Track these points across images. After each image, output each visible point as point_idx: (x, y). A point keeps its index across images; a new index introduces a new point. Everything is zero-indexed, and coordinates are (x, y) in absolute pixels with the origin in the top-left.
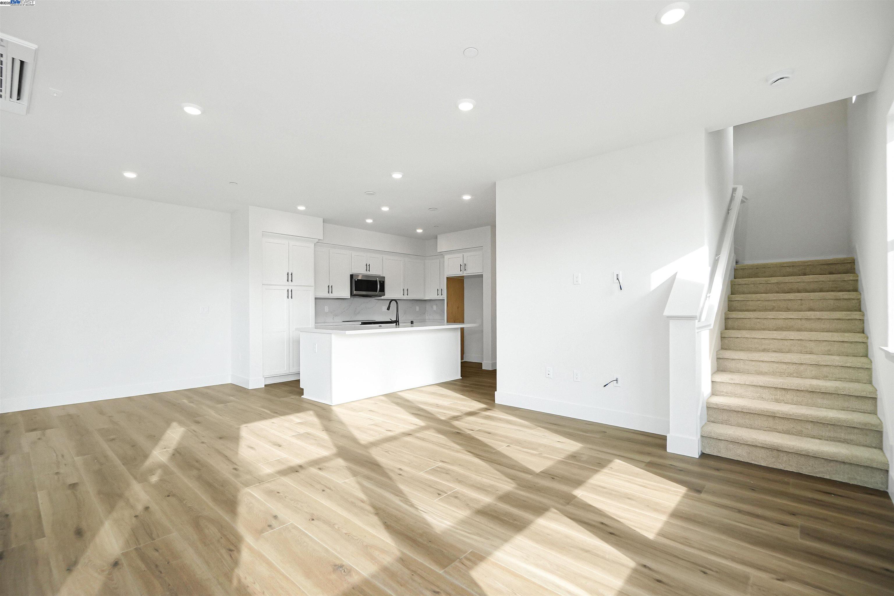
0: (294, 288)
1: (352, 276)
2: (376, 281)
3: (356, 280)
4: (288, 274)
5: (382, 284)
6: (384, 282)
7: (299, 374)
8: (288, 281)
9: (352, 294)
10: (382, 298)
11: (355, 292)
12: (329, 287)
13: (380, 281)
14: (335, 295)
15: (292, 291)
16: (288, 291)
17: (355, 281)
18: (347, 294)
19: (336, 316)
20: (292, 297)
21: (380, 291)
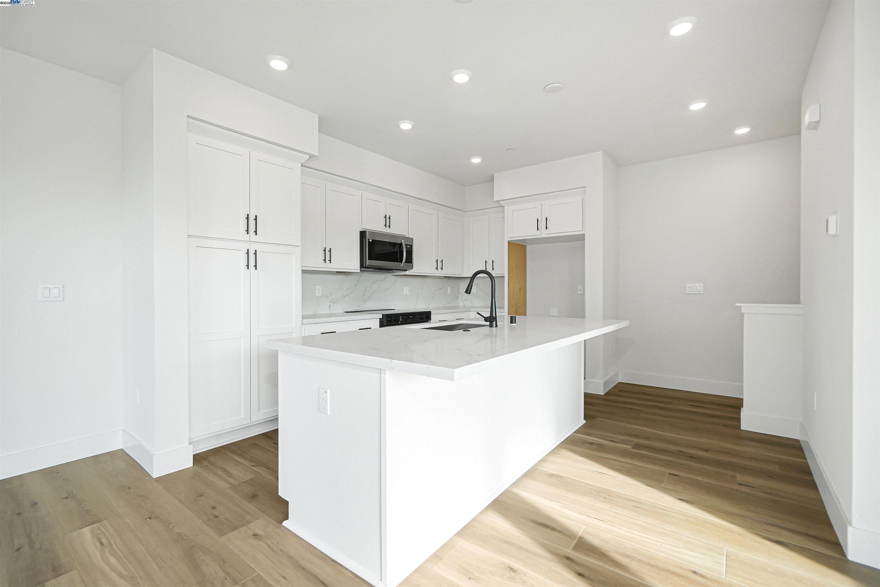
0: (259, 248)
1: (363, 234)
2: (401, 244)
3: (371, 241)
4: (247, 218)
5: (410, 253)
6: (411, 246)
7: (275, 420)
8: (248, 233)
9: (362, 265)
10: (407, 273)
11: (368, 262)
12: (325, 250)
13: (406, 245)
14: (336, 265)
15: (255, 254)
16: (248, 253)
17: (369, 242)
18: (354, 265)
19: (334, 302)
20: (256, 266)
21: (406, 262)
